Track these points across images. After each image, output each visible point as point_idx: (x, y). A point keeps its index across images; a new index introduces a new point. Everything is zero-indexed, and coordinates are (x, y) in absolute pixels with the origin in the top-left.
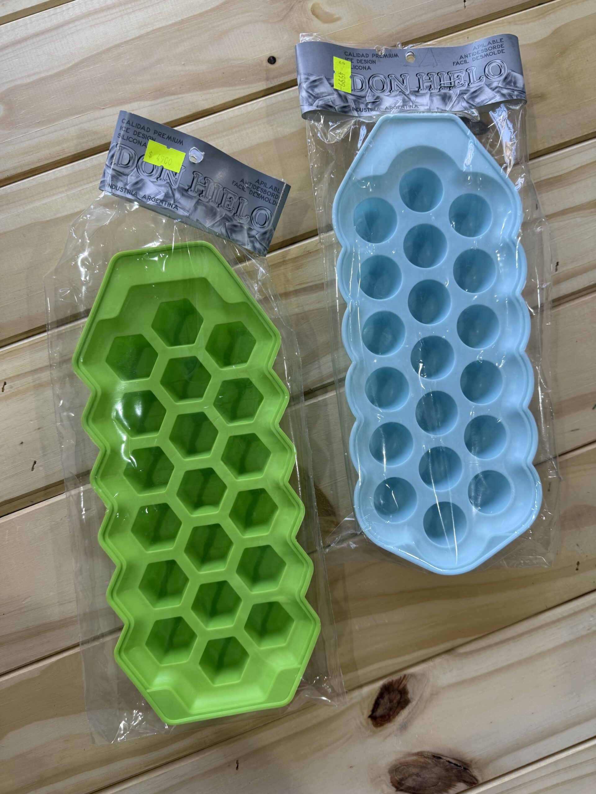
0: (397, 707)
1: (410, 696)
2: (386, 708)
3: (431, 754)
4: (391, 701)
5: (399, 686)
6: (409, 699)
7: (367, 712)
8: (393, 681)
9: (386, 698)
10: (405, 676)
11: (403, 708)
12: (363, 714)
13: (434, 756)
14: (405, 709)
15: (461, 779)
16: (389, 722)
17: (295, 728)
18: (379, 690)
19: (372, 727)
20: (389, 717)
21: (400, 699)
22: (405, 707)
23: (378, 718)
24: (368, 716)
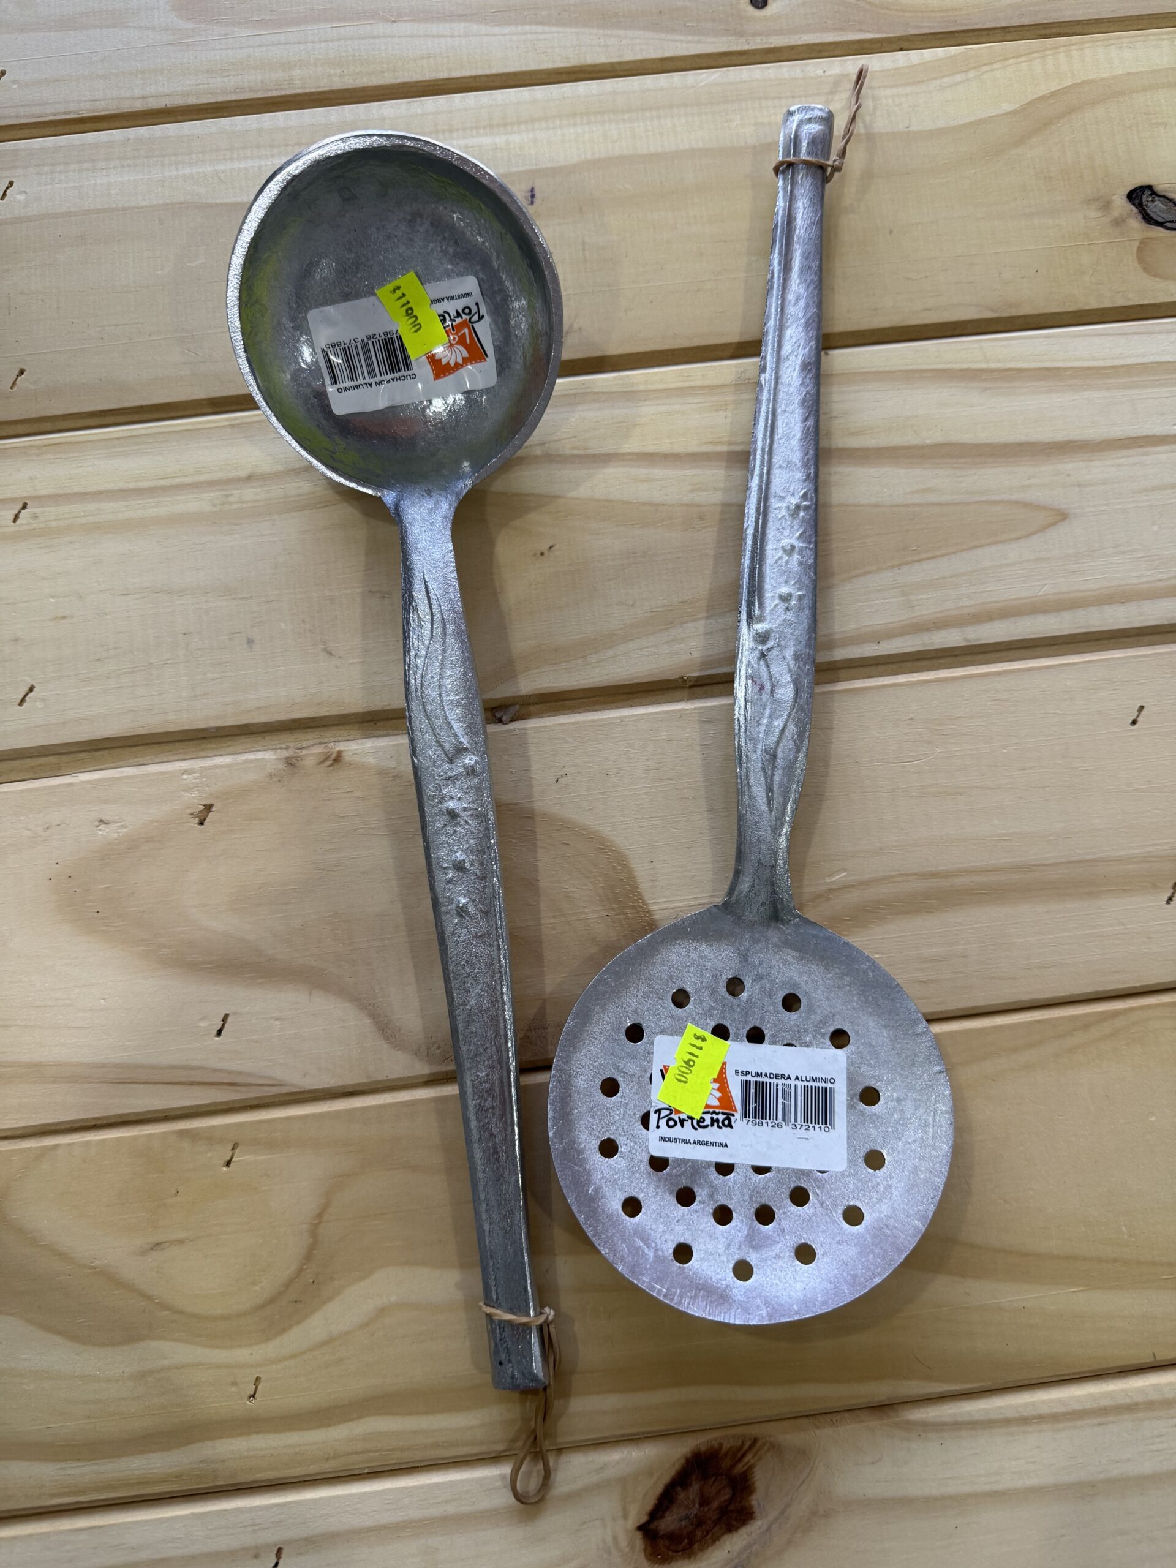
0: (716, 1523)
1: (755, 1500)
2: (687, 1517)
4: (704, 1501)
5: (733, 1466)
6: (751, 1507)
7: (638, 1513)
8: (721, 1445)
9: (695, 1487)
10: (755, 1441)
11: (731, 1529)
12: (625, 1517)
14: (735, 1534)
16: (689, 1557)
17: (447, 1502)
18: (683, 1461)
19: (641, 1557)
20: (691, 1544)
21: (731, 1501)
22: (737, 1529)
23: (662, 1537)
24: (638, 1524)
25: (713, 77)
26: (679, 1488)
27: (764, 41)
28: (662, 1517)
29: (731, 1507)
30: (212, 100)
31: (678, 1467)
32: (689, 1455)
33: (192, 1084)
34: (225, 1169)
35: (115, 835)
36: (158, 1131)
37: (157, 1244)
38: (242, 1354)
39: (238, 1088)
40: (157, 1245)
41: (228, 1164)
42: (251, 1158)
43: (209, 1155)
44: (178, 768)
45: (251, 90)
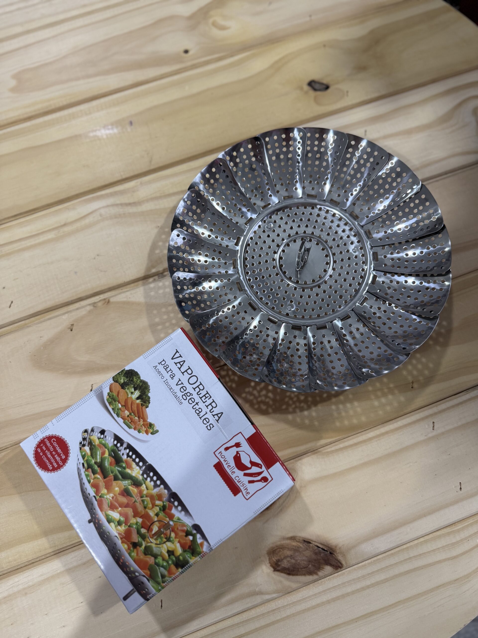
3: (302, 539)
13: (305, 541)
15: (327, 562)
25: (177, 77)
30: (28, 116)
35: (46, 340)
45: (39, 110)
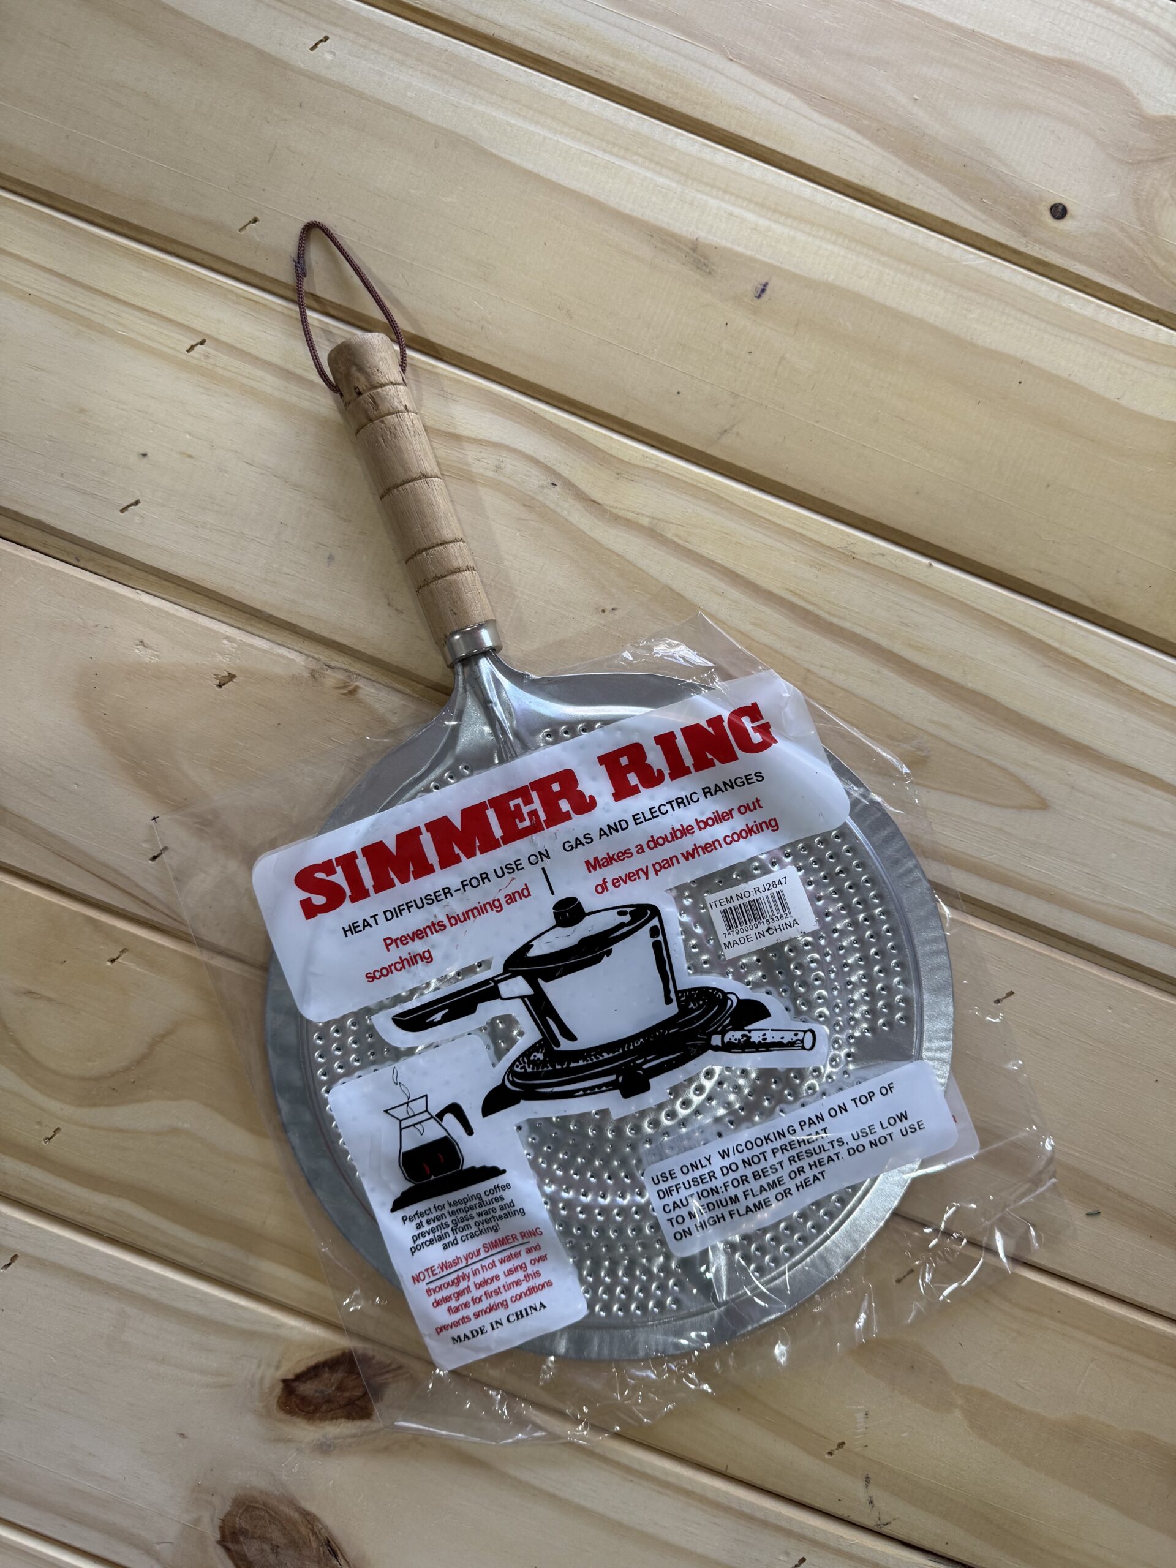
1: (377, 1407)
2: (322, 1392)
3: (326, 1535)
4: (340, 1388)
5: (375, 1376)
7: (288, 1369)
9: (339, 1375)
11: (350, 1417)
12: (278, 1368)
13: (328, 1543)
14: (350, 1422)
16: (309, 1419)
17: (154, 1288)
18: (339, 1353)
19: (274, 1403)
20: (315, 1411)
21: (359, 1399)
22: (354, 1419)
23: (297, 1396)
24: (284, 1377)
25: (977, 262)
26: (327, 1369)
27: (1042, 251)
28: (305, 1382)
29: (357, 1402)
30: (536, 52)
31: (334, 1354)
32: (347, 1351)
33: (115, 886)
34: (109, 964)
35: (147, 660)
36: (72, 908)
37: (31, 992)
38: (54, 1106)
39: (149, 908)
40: (29, 993)
41: (113, 961)
42: (133, 966)
43: (102, 947)
44: (222, 631)
45: (575, 61)
